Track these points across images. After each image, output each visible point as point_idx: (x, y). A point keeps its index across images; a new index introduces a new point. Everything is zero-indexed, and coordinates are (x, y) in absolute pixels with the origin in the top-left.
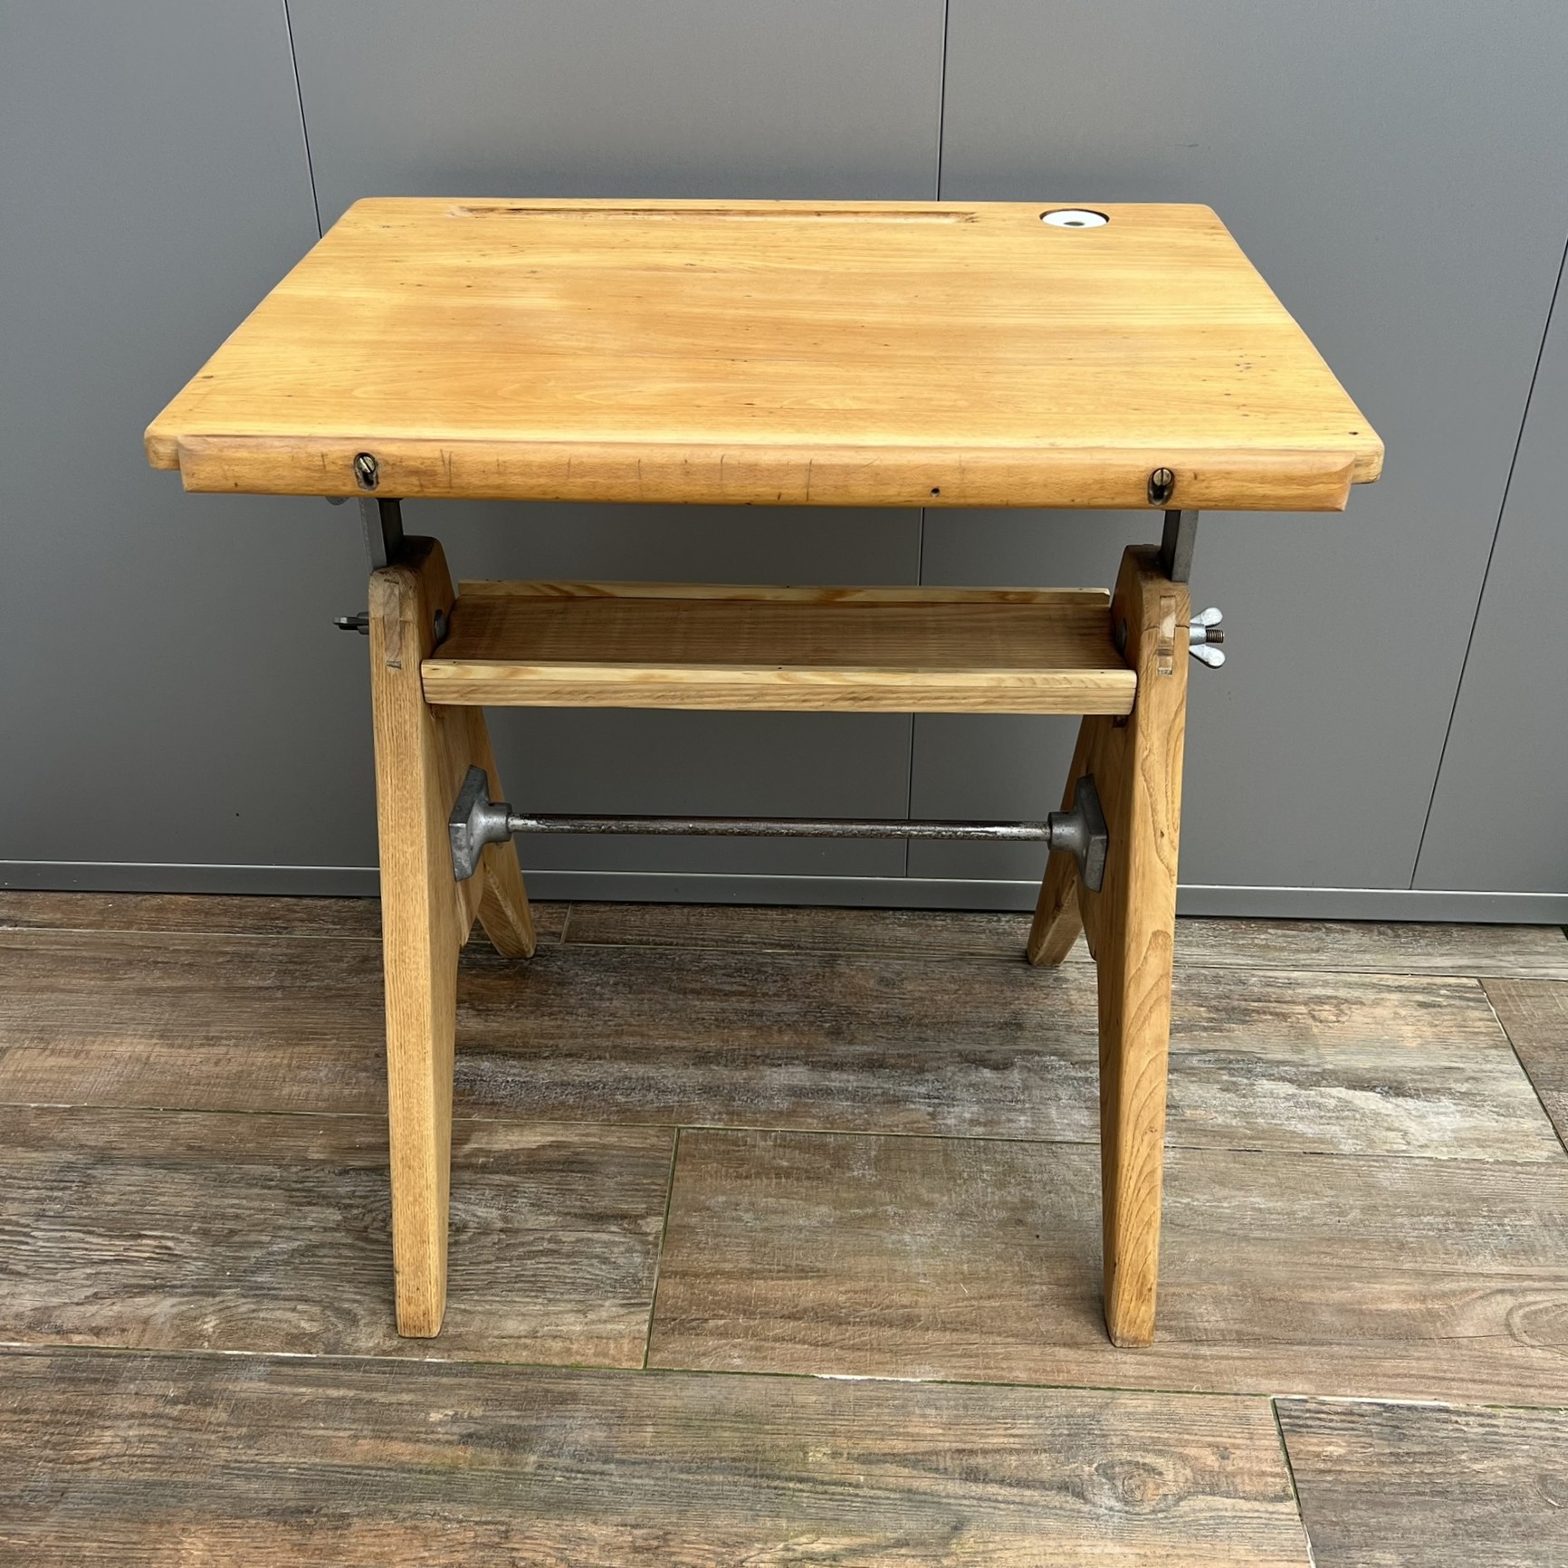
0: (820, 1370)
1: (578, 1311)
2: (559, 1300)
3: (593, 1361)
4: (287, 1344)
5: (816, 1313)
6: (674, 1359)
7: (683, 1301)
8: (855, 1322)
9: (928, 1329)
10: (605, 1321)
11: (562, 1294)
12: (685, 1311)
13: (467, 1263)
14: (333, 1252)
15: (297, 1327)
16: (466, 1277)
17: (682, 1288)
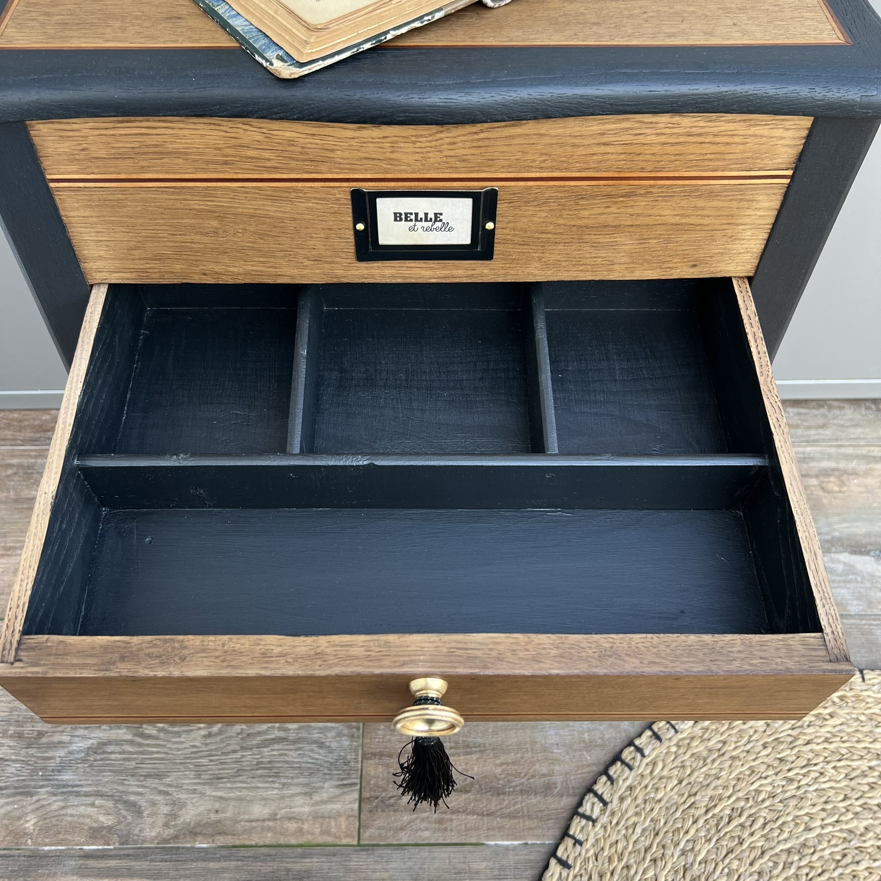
0: (488, 837)
1: (305, 794)
2: (290, 784)
3: (321, 840)
4: (90, 837)
5: (480, 786)
6: (380, 835)
7: (382, 780)
8: (509, 792)
9: (562, 795)
10: (325, 802)
11: (292, 778)
12: (384, 791)
13: (219, 753)
14: (117, 749)
15: (96, 821)
16: (220, 767)
17: (380, 769)
